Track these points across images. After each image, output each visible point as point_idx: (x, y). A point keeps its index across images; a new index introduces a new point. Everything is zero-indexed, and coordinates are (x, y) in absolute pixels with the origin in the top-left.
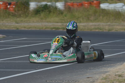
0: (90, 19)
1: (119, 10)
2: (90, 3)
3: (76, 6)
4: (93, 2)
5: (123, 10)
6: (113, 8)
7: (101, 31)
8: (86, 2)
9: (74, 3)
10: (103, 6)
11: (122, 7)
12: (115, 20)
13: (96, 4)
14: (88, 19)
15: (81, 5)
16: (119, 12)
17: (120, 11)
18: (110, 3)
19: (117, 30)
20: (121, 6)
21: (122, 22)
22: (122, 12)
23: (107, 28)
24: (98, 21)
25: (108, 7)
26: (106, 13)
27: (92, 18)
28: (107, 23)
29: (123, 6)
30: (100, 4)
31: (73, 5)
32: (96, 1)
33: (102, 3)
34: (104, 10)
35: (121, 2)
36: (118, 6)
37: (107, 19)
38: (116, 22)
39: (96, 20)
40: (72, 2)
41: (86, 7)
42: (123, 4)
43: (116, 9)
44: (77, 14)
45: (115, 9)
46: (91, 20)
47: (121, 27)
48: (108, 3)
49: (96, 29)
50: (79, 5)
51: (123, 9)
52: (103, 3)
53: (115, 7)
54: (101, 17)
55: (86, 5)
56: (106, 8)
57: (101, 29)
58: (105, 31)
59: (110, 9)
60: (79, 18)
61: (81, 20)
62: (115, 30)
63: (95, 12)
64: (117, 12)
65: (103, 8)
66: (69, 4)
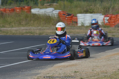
0: (22, 23)
1: (49, 14)
2: (22, 9)
3: (9, 11)
4: (24, 7)
5: (53, 15)
6: (43, 13)
7: (32, 35)
8: (18, 8)
9: (6, 9)
10: (34, 11)
11: (52, 12)
12: (45, 24)
13: (27, 9)
14: (20, 24)
15: (13, 10)
16: (49, 16)
17: (51, 15)
18: (41, 8)
19: (47, 33)
20: (51, 10)
21: (53, 26)
22: (52, 16)
23: (38, 32)
24: (29, 26)
25: (38, 11)
26: (36, 17)
27: (24, 23)
28: (37, 27)
29: (53, 10)
30: (31, 9)
31: (5, 11)
32: (27, 6)
33: (32, 9)
34: (34, 15)
35: (51, 7)
36: (48, 11)
37: (37, 23)
38: (46, 27)
39: (27, 24)
40: (4, 8)
41: (18, 12)
42: (53, 9)
43: (47, 13)
44: (9, 19)
45: (45, 14)
46: (23, 25)
47: (51, 31)
48: (39, 8)
49: (27, 33)
50: (11, 10)
51: (53, 13)
52: (34, 8)
53: (45, 12)
54: (32, 22)
55: (18, 10)
56: (37, 13)
57: (32, 33)
58: (36, 35)
59: (41, 13)
60: (11, 22)
61: (13, 25)
62: (45, 34)
63: (27, 17)
64: (47, 16)
65: (34, 13)
66: (2, 9)
